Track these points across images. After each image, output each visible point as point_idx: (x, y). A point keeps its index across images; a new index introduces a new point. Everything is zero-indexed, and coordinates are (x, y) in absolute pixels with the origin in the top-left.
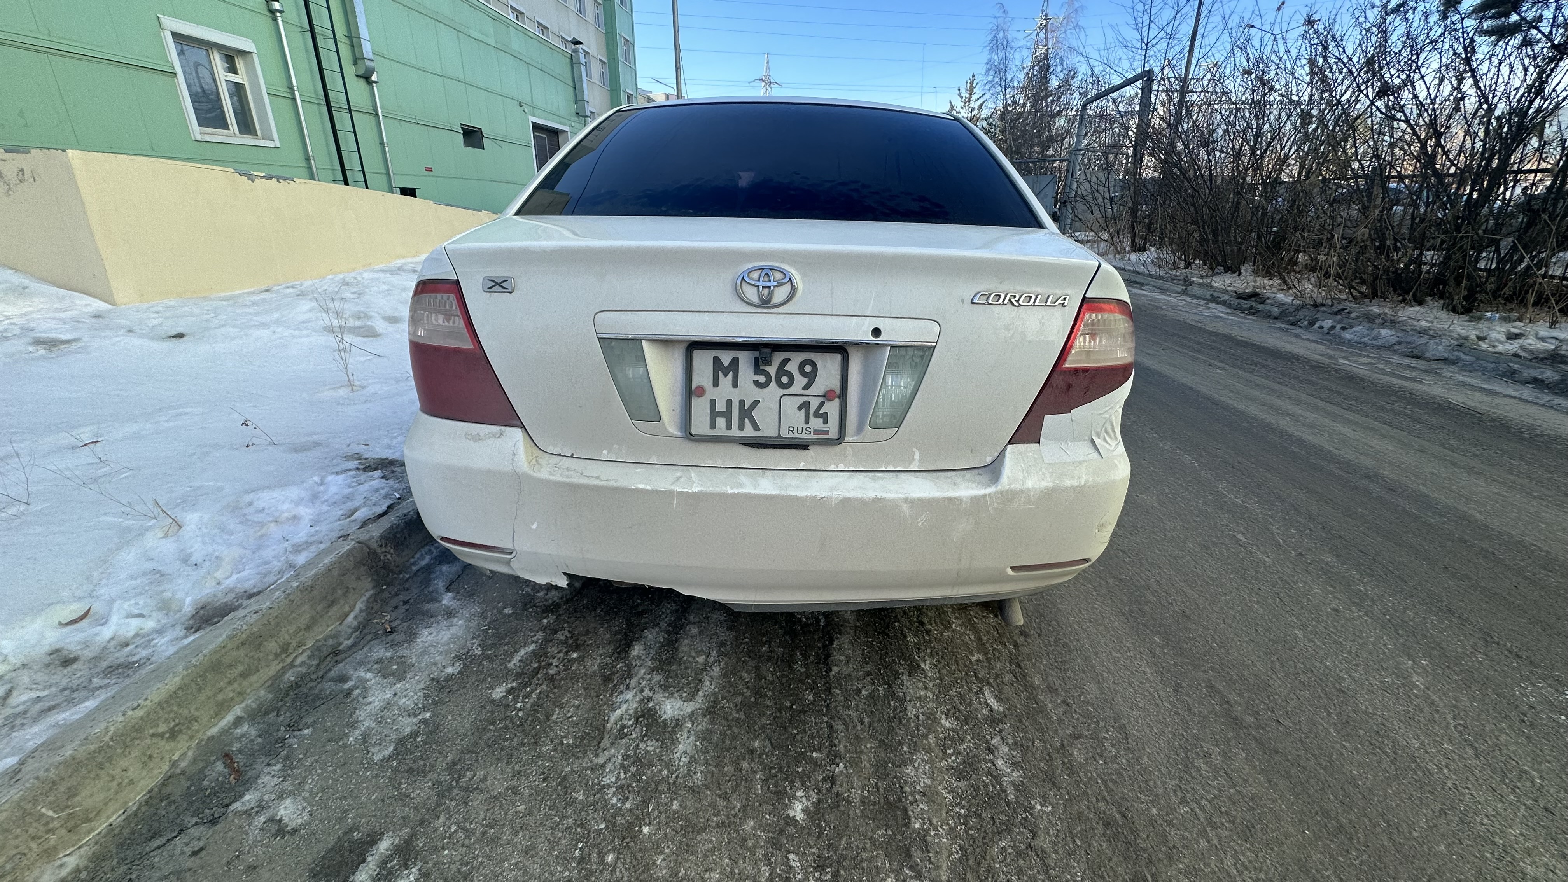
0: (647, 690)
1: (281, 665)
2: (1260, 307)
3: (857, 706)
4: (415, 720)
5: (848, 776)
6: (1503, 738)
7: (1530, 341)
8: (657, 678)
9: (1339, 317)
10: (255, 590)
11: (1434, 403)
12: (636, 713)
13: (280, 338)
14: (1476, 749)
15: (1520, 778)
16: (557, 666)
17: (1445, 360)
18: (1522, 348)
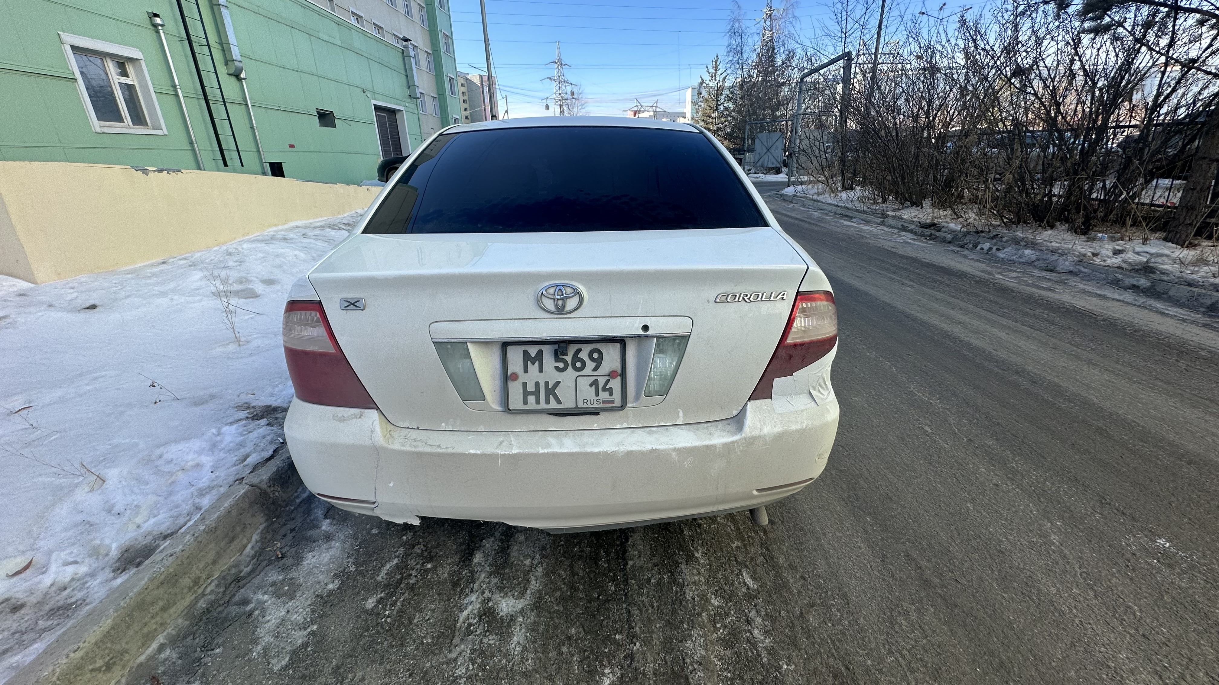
0: (487, 592)
1: (194, 595)
2: (938, 234)
3: (648, 592)
4: (305, 633)
5: (643, 653)
6: (1114, 580)
7: (1129, 255)
8: (495, 580)
9: (995, 241)
10: (169, 532)
11: (1064, 308)
12: (479, 612)
13: (177, 305)
14: (1095, 591)
15: (1126, 613)
16: (416, 576)
17: (1071, 272)
18: (1124, 261)
